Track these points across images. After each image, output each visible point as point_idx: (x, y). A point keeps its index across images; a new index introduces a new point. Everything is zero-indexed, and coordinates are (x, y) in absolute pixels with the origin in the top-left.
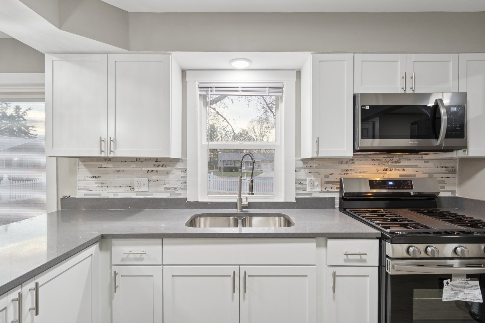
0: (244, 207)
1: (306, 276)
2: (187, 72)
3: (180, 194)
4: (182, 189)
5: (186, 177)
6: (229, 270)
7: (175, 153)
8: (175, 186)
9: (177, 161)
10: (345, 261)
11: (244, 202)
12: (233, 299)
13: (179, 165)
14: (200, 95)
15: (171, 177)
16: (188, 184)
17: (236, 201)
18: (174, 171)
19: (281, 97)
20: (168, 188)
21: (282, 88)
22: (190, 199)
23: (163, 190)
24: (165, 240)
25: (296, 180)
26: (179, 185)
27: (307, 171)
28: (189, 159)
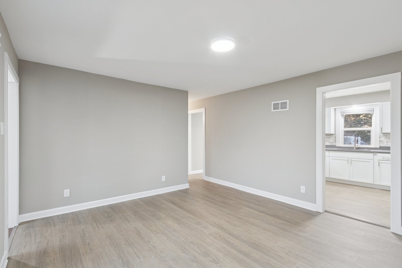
0: (356, 148)
1: (370, 162)
2: (336, 109)
3: (334, 144)
4: (335, 143)
5: (336, 139)
6: (347, 159)
7: (332, 132)
8: (332, 142)
9: (333, 134)
10: (383, 159)
11: (357, 147)
12: (348, 165)
13: (333, 136)
14: (341, 115)
15: (331, 139)
16: (337, 141)
17: (354, 147)
18: (332, 137)
19: (374, 113)
20: (330, 142)
21: (374, 110)
22: (337, 146)
23: (328, 143)
24: (330, 151)
25: (379, 140)
26: (333, 141)
27: (385, 137)
28: (337, 134)
